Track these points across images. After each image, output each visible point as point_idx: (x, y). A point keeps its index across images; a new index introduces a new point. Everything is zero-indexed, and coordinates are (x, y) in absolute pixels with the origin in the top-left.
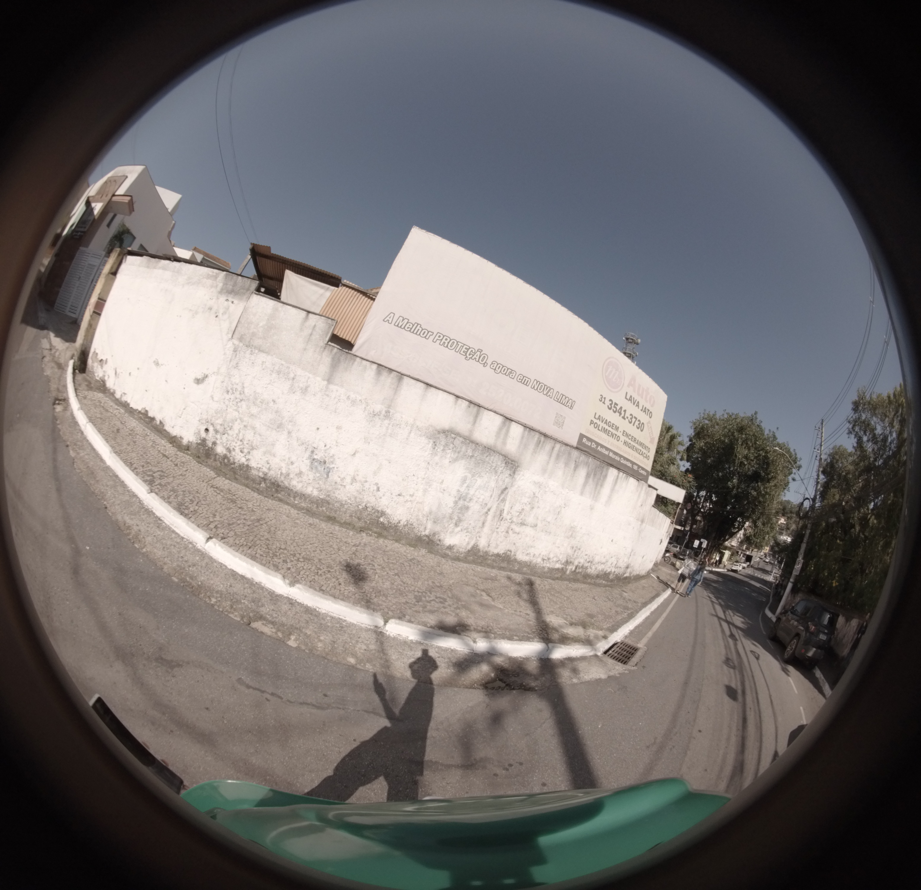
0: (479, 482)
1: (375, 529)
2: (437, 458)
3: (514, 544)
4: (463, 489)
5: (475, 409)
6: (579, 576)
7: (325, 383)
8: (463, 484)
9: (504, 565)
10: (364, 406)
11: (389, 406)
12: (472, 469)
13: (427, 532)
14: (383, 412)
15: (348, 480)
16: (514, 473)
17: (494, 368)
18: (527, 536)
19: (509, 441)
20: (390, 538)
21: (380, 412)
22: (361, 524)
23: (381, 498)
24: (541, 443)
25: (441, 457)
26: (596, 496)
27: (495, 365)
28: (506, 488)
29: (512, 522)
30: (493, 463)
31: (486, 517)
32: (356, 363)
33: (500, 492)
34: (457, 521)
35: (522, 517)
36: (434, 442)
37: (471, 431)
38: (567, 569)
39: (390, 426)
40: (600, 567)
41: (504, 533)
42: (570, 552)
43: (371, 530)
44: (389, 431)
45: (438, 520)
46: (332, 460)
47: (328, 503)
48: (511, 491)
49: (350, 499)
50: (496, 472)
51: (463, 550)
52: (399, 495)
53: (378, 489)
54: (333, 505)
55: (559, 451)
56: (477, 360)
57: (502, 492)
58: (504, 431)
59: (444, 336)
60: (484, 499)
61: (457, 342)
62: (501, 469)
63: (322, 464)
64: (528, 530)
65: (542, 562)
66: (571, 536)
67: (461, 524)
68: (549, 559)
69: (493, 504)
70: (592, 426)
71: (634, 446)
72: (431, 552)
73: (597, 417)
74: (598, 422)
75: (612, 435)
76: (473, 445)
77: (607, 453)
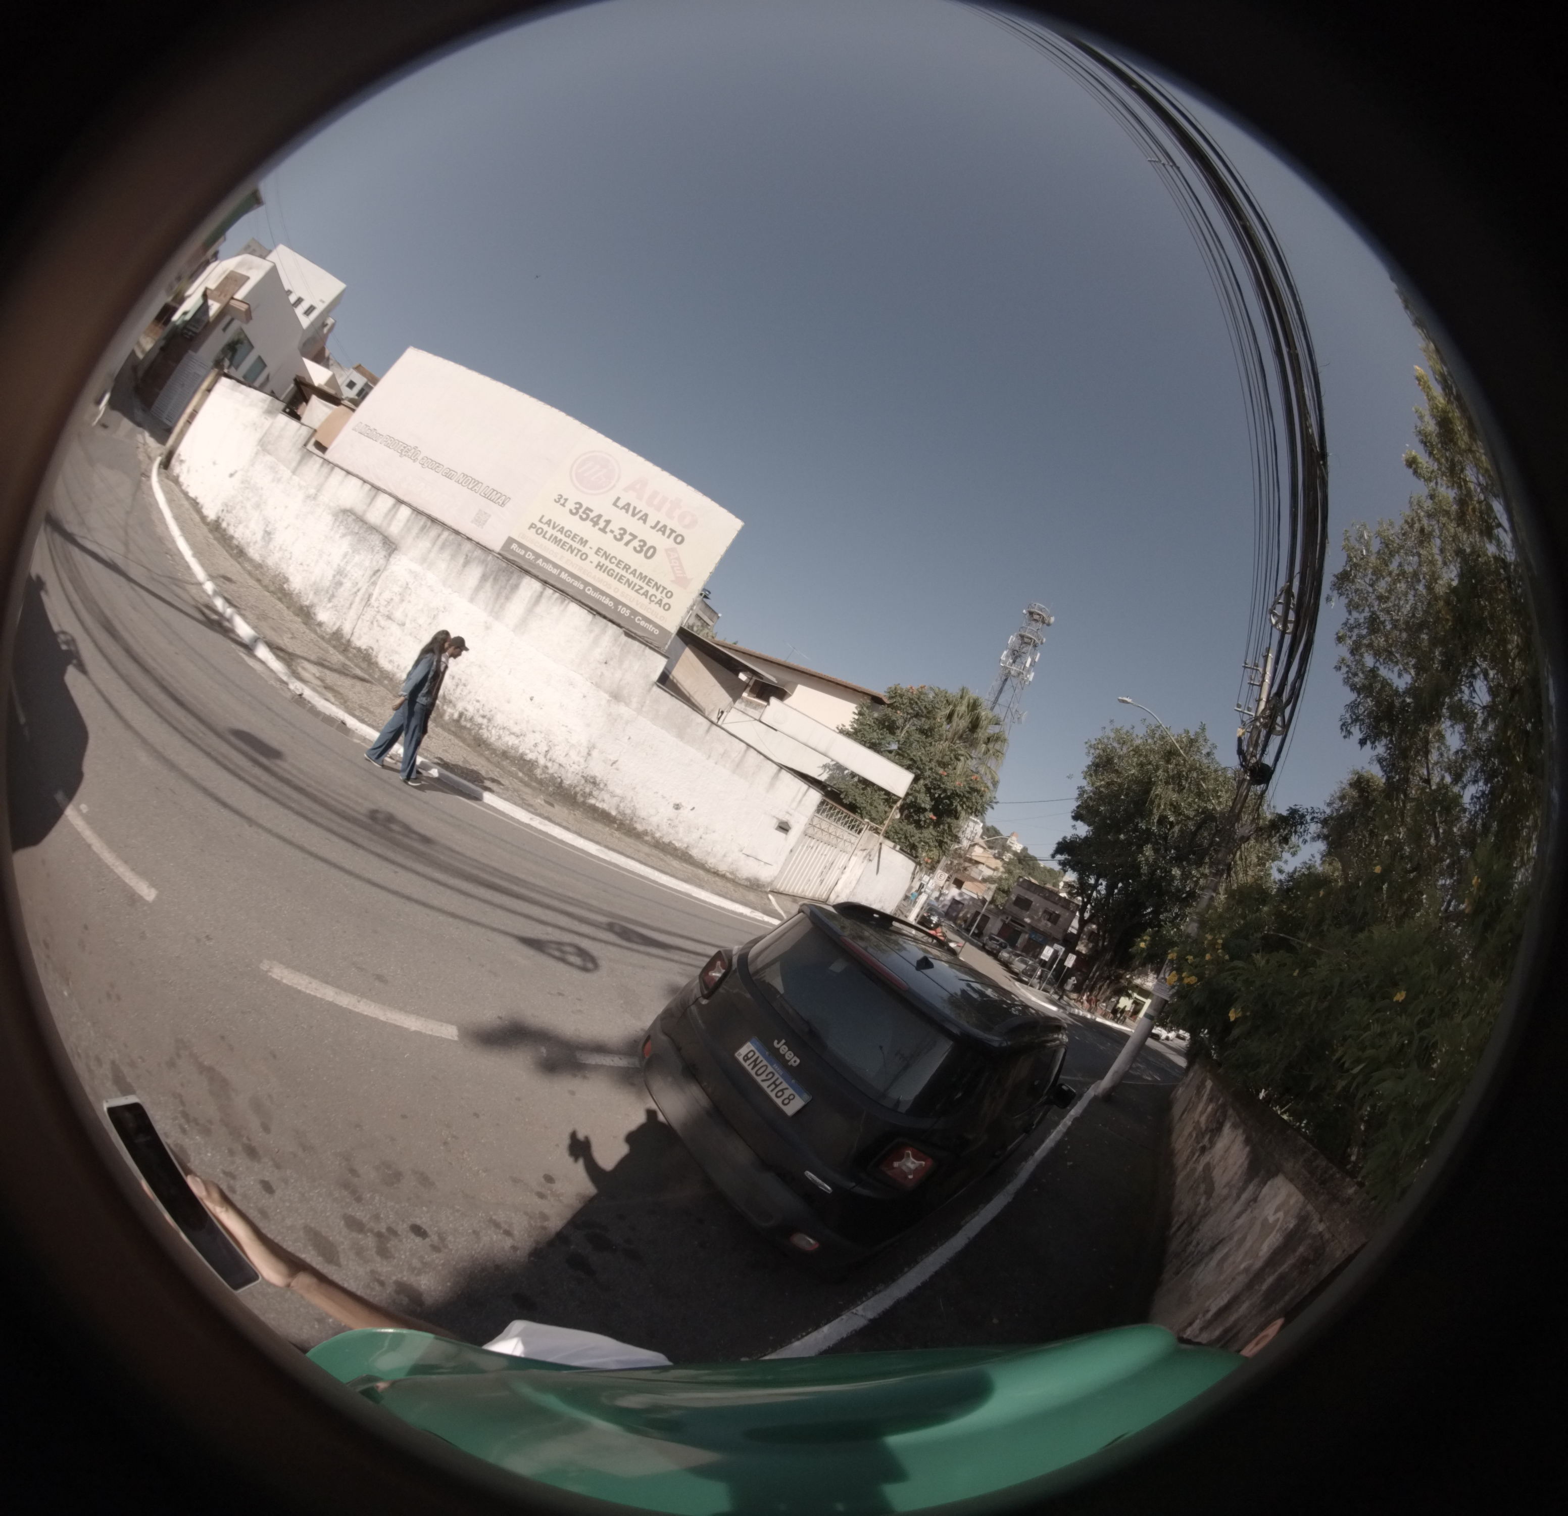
0: (357, 558)
2: (332, 533)
3: (377, 641)
4: (342, 564)
5: (374, 492)
8: (344, 559)
9: (365, 664)
12: (354, 545)
13: (308, 603)
16: (390, 555)
17: (422, 462)
18: (391, 635)
19: (395, 523)
20: (286, 604)
23: (290, 567)
25: (335, 532)
27: (425, 460)
28: (378, 570)
29: (378, 612)
30: (372, 541)
31: (355, 598)
33: (372, 573)
34: (331, 597)
35: (390, 608)
36: (336, 519)
37: (365, 512)
41: (369, 623)
45: (318, 592)
48: (384, 576)
51: (330, 630)
52: (301, 565)
55: (446, 540)
56: (410, 456)
57: (374, 574)
58: (393, 513)
60: (356, 578)
64: (394, 628)
69: (364, 585)
70: (533, 530)
71: (622, 576)
72: (305, 623)
73: (544, 520)
74: (545, 527)
75: (571, 549)
76: (361, 524)
77: (555, 572)
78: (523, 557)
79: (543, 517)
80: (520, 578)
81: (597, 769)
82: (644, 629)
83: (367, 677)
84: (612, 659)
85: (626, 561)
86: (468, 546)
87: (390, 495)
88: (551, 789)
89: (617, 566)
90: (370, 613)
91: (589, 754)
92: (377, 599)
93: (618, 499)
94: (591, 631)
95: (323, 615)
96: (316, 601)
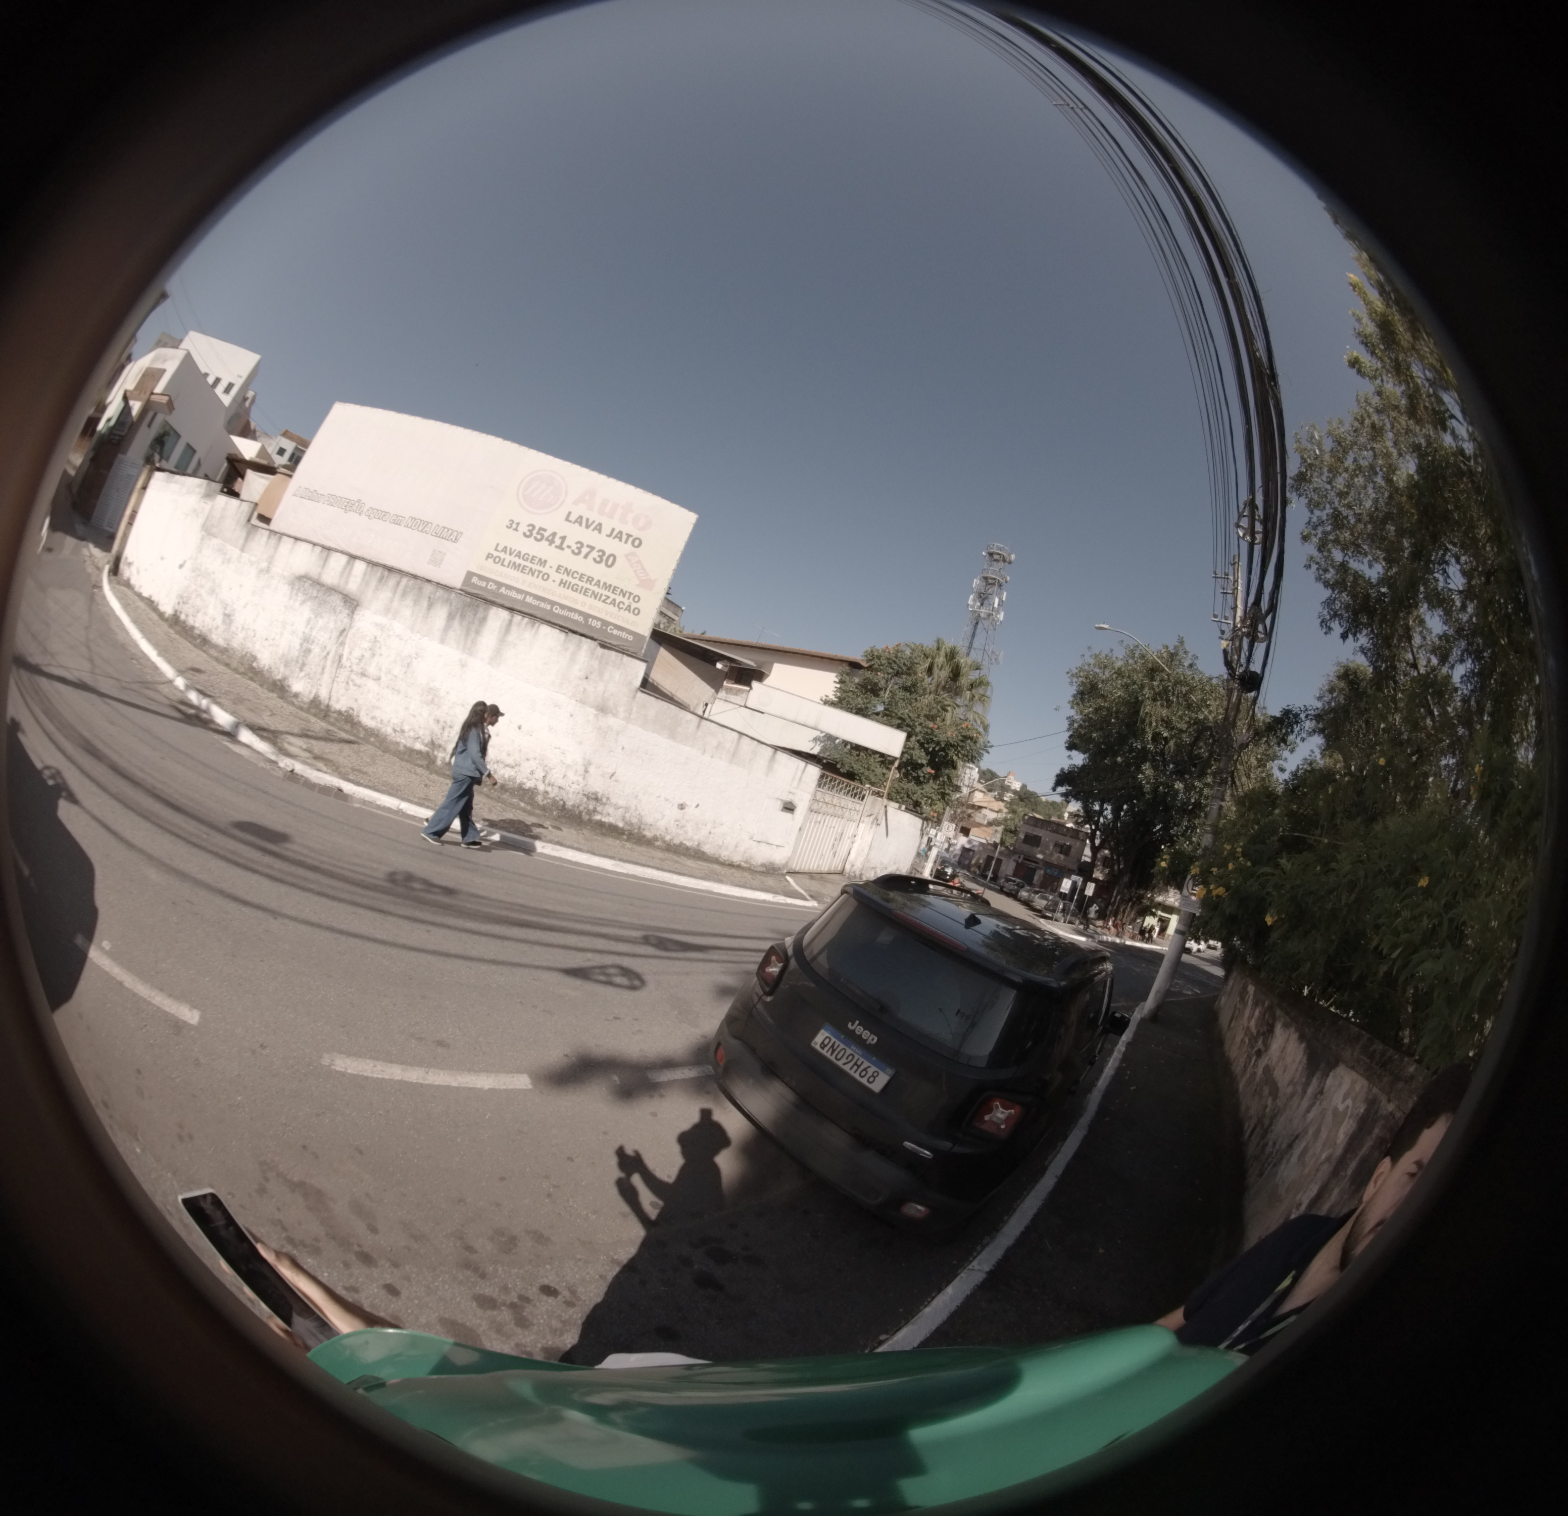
0: (321, 622)
2: (292, 602)
3: (356, 701)
4: (307, 631)
5: (325, 553)
8: (308, 626)
12: (316, 610)
16: (353, 613)
17: (368, 514)
18: (369, 692)
19: (352, 579)
24: (386, 577)
25: (295, 601)
27: (370, 512)
28: (345, 630)
29: (351, 671)
30: (333, 603)
31: (326, 662)
33: (338, 634)
34: (301, 665)
35: (362, 665)
36: (292, 588)
37: (320, 574)
38: (436, 757)
41: (344, 684)
42: (437, 729)
45: (287, 663)
48: (350, 633)
50: (335, 612)
51: (307, 700)
55: (406, 586)
56: (355, 510)
57: (341, 634)
58: (348, 569)
60: (324, 642)
61: (341, 499)
62: (341, 609)
64: (371, 684)
66: (432, 701)
67: (304, 669)
68: (403, 731)
69: (332, 647)
70: (491, 560)
71: (586, 589)
72: (281, 698)
73: (500, 548)
74: (502, 555)
75: (532, 573)
76: (318, 587)
77: (520, 597)
78: (485, 589)
79: (498, 545)
80: (486, 610)
81: (597, 785)
82: (618, 638)
83: (352, 738)
84: (591, 673)
85: (588, 574)
86: (428, 588)
87: (342, 552)
88: (555, 813)
89: (580, 580)
90: (343, 674)
91: (586, 771)
92: (348, 659)
93: (570, 513)
94: (566, 649)
95: (298, 686)
96: (287, 673)
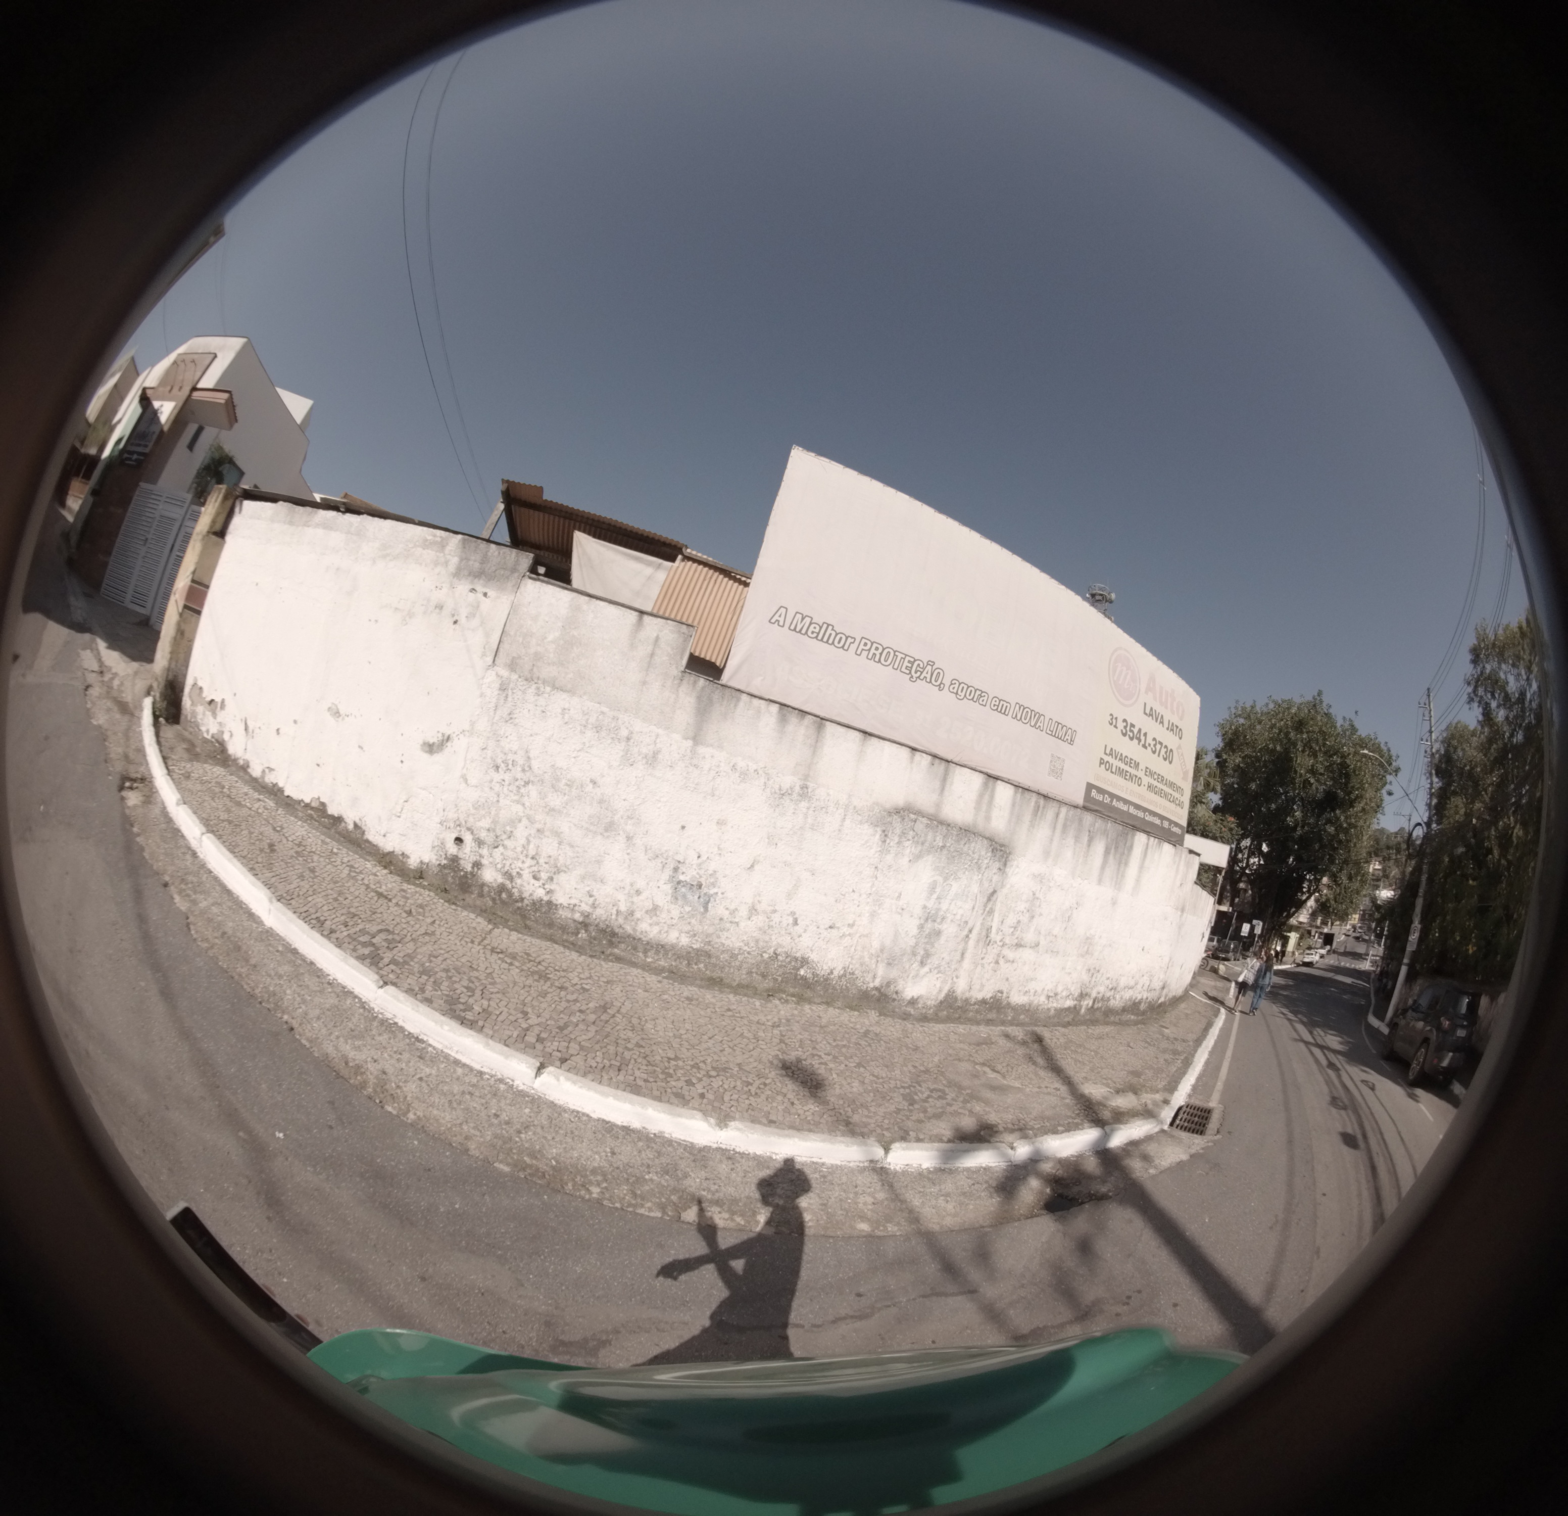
0: (955, 887)
1: (792, 990)
2: (889, 858)
3: (1007, 979)
4: (931, 904)
5: (941, 767)
6: (1098, 1015)
7: (690, 743)
8: (931, 895)
9: (992, 1015)
10: (763, 780)
11: (806, 777)
12: (944, 867)
13: (877, 983)
14: (797, 789)
15: (744, 912)
16: (1005, 865)
17: (955, 691)
18: (1025, 963)
19: (995, 813)
20: (816, 1000)
21: (791, 788)
22: (768, 984)
23: (800, 936)
24: (1041, 809)
25: (896, 855)
26: (1119, 881)
27: (956, 686)
28: (994, 892)
29: (1003, 946)
30: (974, 853)
31: (966, 943)
32: (741, 704)
33: (985, 899)
34: (923, 957)
35: (1017, 933)
36: (884, 831)
37: (938, 805)
38: (1081, 1007)
39: (811, 812)
40: (1127, 995)
41: (992, 965)
42: (1085, 977)
43: (784, 992)
44: (810, 820)
45: (894, 960)
46: (712, 880)
47: (709, 955)
48: (1000, 896)
49: (747, 944)
51: (933, 1002)
52: (831, 927)
53: (796, 923)
54: (718, 958)
56: (928, 680)
57: (989, 900)
58: (986, 797)
59: (872, 643)
60: (962, 915)
61: (895, 652)
62: (986, 861)
63: (695, 889)
64: (1027, 954)
65: (1046, 1002)
66: (1087, 952)
67: (929, 961)
68: (1056, 994)
69: (977, 920)
70: (1103, 767)
71: (1161, 790)
73: (1108, 751)
74: (1110, 760)
75: (1131, 777)
78: (1102, 803)
79: (1106, 747)
82: (1176, 835)
92: (999, 931)
93: (1145, 705)
